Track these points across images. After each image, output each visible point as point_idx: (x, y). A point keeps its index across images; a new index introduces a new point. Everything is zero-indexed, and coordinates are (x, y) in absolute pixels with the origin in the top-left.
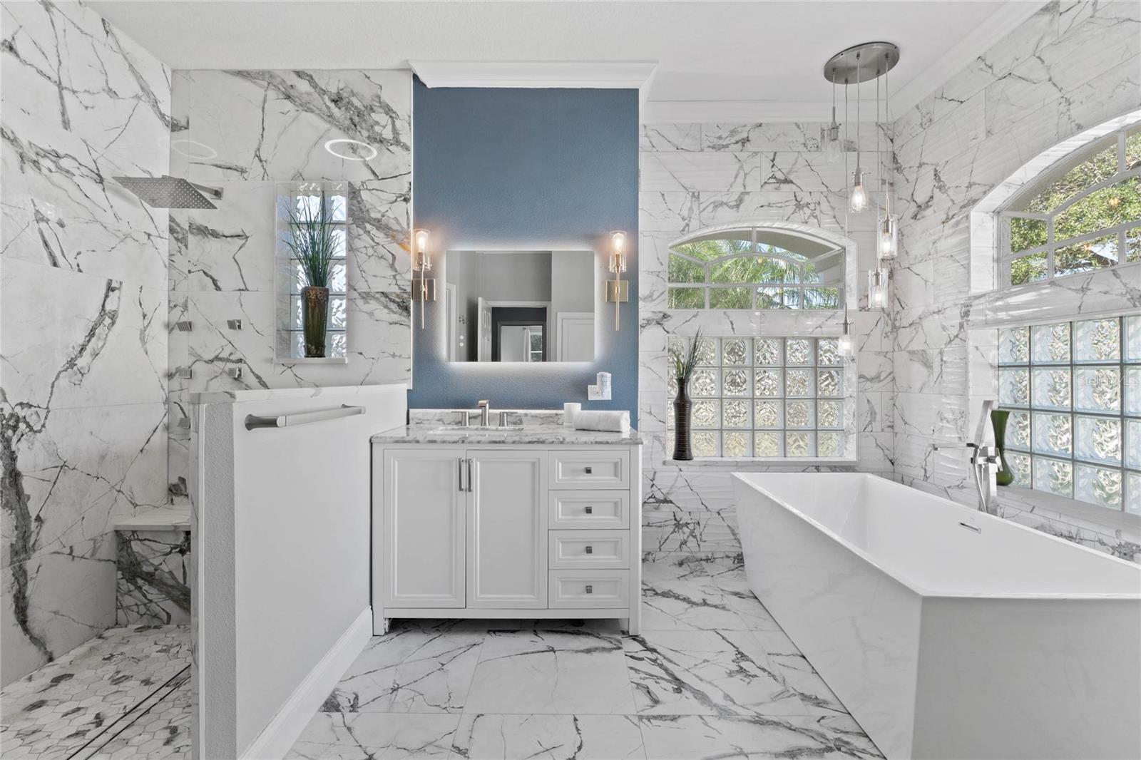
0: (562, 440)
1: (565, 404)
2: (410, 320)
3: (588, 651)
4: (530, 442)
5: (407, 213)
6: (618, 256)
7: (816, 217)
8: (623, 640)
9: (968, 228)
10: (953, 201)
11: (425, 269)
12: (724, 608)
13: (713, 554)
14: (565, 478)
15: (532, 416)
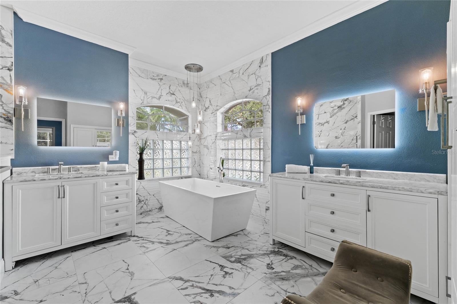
0: (106, 174)
1: (100, 162)
2: (13, 127)
3: (119, 244)
4: (93, 176)
5: (10, 76)
6: (121, 111)
7: (181, 106)
8: (130, 238)
9: (217, 116)
10: (213, 109)
11: (24, 104)
12: (159, 222)
13: (152, 209)
14: (107, 188)
15: (84, 168)
